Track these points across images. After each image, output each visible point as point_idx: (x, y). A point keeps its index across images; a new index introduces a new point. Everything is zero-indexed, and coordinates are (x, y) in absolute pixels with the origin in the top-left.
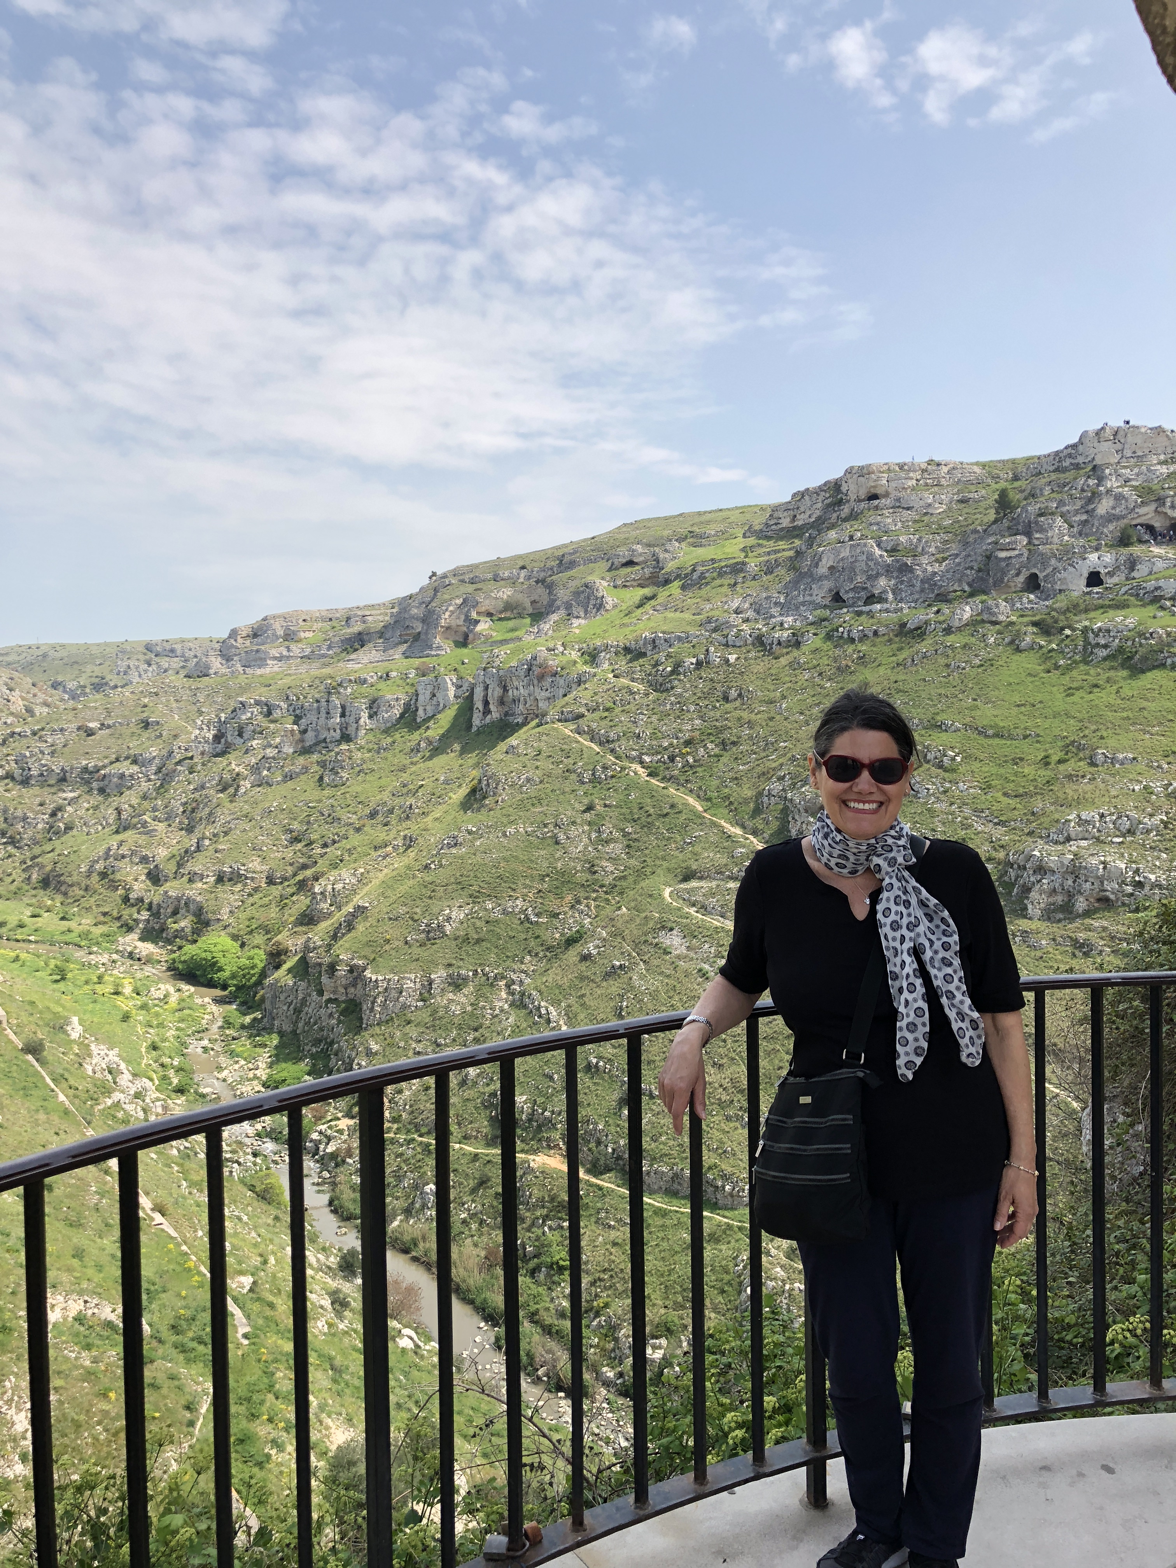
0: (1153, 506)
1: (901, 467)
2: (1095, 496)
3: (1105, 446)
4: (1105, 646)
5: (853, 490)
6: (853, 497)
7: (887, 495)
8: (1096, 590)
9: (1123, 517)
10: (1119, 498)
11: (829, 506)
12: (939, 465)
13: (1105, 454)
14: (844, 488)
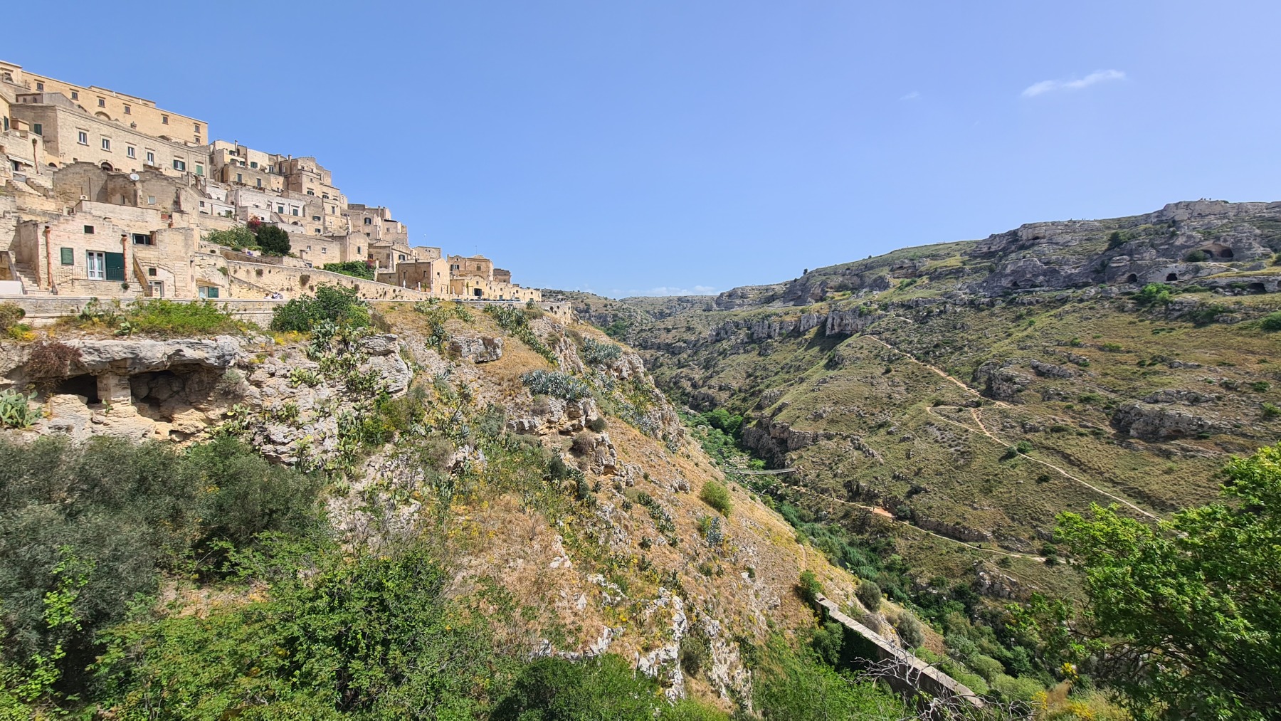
0: (1212, 241)
1: (1053, 224)
2: (1173, 235)
3: (1180, 211)
4: (1179, 310)
5: (1024, 235)
6: (1024, 238)
7: (1044, 237)
8: (1174, 282)
9: (1192, 246)
10: (1190, 237)
11: (1010, 242)
12: (1075, 222)
13: (1181, 215)
14: (1020, 234)
